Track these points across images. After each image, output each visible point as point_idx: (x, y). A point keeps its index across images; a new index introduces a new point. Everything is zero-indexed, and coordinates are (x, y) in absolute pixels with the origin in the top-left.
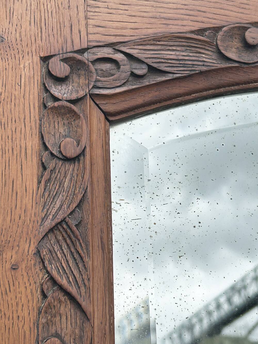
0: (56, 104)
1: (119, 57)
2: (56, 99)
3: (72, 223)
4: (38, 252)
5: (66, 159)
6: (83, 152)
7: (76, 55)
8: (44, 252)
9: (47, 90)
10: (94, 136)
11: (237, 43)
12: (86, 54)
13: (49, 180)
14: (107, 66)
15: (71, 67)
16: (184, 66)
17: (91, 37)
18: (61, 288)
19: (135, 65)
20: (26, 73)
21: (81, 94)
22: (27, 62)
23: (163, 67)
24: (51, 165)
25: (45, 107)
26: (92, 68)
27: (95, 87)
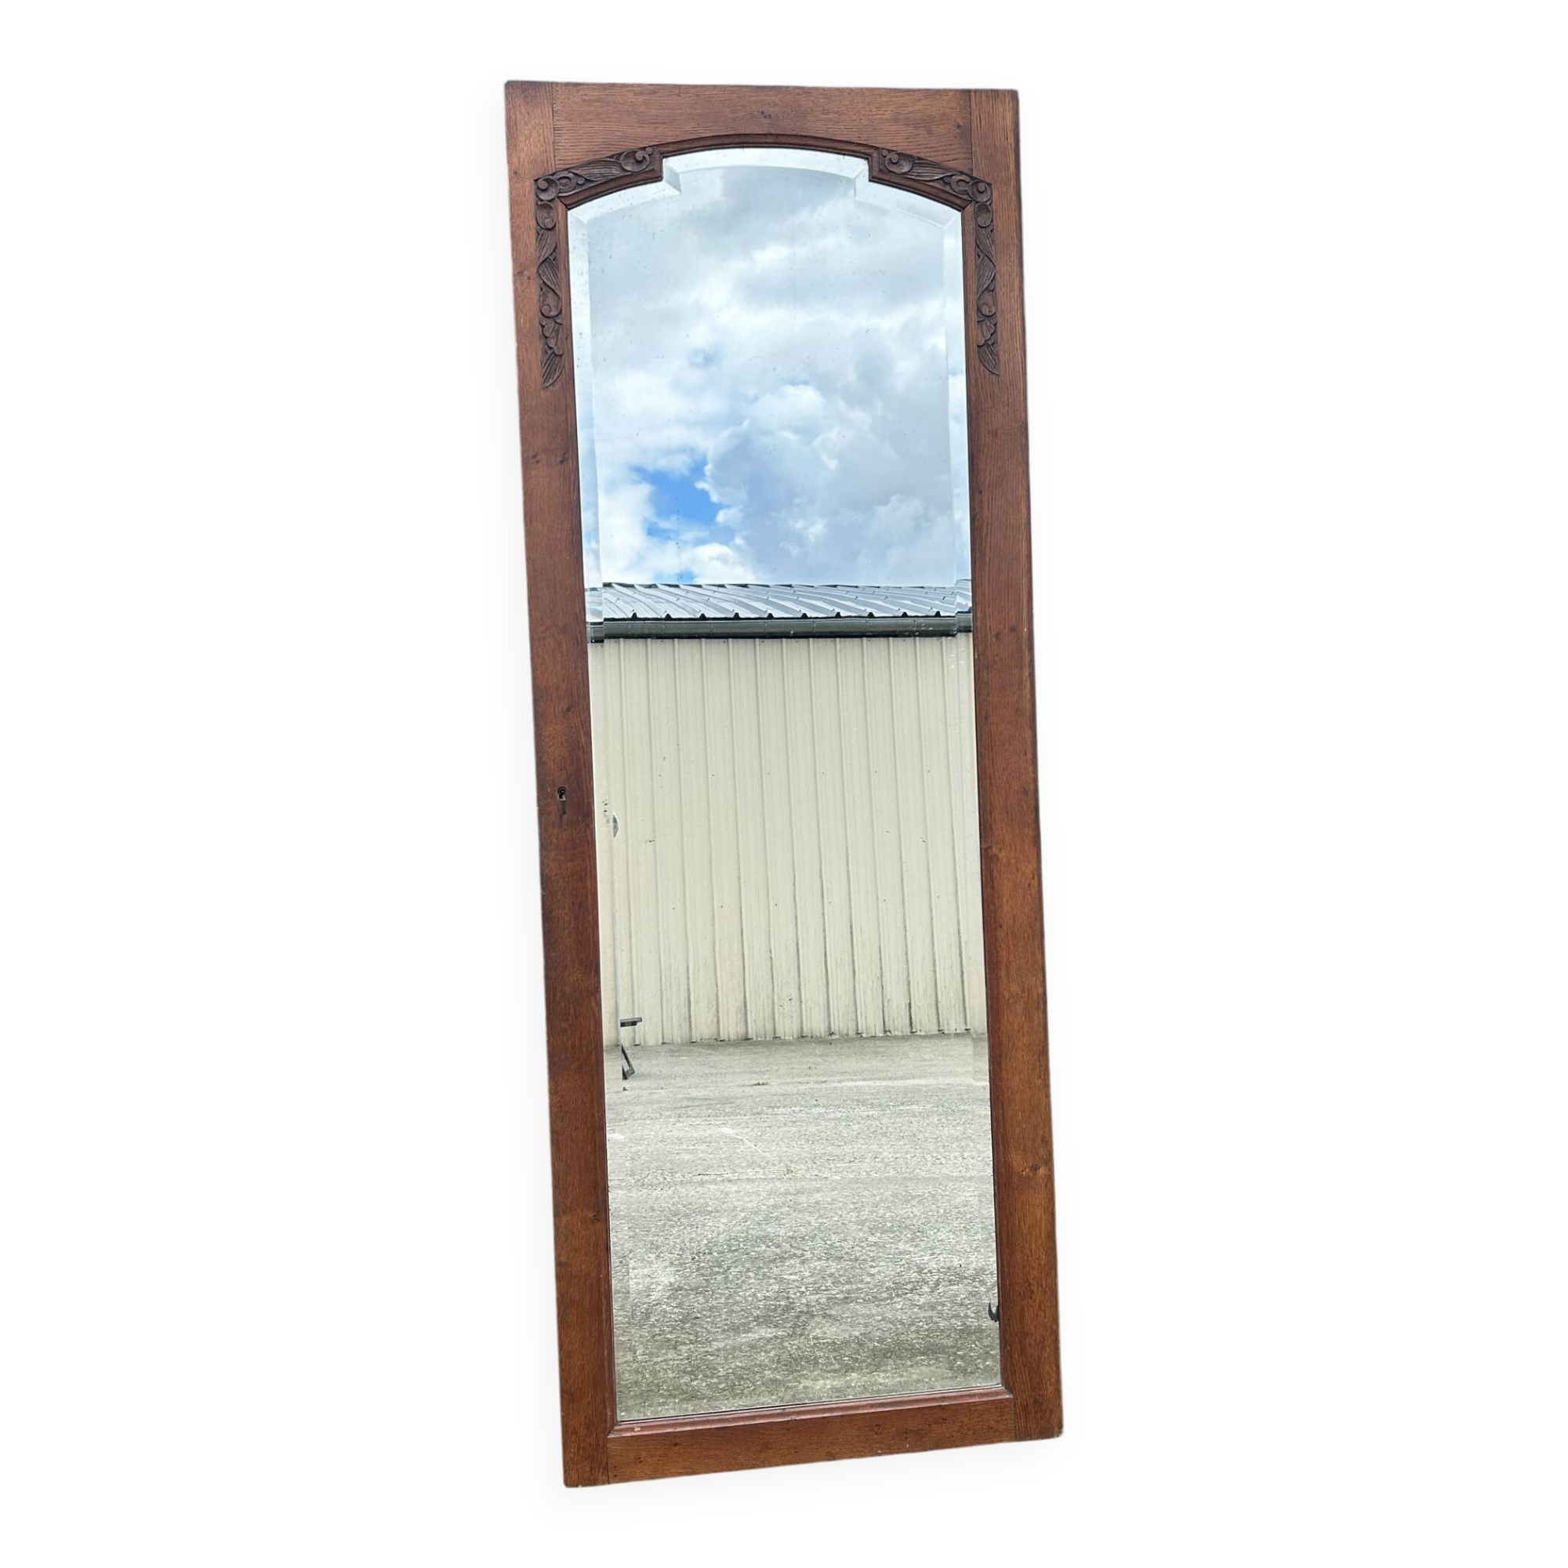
0: (543, 202)
1: (571, 175)
2: (542, 200)
3: (552, 258)
4: (538, 272)
5: (548, 229)
6: (555, 226)
7: (550, 177)
8: (540, 271)
9: (537, 196)
10: (560, 218)
11: (632, 160)
12: (555, 176)
13: (541, 240)
14: (564, 181)
15: (548, 183)
16: (604, 176)
17: (557, 166)
18: (548, 286)
19: (580, 179)
20: (528, 189)
21: (553, 196)
22: (528, 183)
23: (592, 179)
24: (541, 233)
25: (537, 204)
26: (558, 182)
27: (560, 192)
